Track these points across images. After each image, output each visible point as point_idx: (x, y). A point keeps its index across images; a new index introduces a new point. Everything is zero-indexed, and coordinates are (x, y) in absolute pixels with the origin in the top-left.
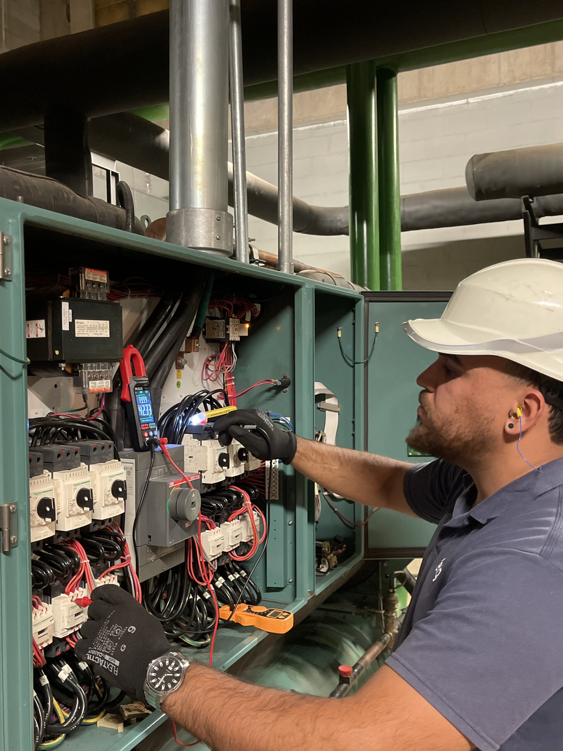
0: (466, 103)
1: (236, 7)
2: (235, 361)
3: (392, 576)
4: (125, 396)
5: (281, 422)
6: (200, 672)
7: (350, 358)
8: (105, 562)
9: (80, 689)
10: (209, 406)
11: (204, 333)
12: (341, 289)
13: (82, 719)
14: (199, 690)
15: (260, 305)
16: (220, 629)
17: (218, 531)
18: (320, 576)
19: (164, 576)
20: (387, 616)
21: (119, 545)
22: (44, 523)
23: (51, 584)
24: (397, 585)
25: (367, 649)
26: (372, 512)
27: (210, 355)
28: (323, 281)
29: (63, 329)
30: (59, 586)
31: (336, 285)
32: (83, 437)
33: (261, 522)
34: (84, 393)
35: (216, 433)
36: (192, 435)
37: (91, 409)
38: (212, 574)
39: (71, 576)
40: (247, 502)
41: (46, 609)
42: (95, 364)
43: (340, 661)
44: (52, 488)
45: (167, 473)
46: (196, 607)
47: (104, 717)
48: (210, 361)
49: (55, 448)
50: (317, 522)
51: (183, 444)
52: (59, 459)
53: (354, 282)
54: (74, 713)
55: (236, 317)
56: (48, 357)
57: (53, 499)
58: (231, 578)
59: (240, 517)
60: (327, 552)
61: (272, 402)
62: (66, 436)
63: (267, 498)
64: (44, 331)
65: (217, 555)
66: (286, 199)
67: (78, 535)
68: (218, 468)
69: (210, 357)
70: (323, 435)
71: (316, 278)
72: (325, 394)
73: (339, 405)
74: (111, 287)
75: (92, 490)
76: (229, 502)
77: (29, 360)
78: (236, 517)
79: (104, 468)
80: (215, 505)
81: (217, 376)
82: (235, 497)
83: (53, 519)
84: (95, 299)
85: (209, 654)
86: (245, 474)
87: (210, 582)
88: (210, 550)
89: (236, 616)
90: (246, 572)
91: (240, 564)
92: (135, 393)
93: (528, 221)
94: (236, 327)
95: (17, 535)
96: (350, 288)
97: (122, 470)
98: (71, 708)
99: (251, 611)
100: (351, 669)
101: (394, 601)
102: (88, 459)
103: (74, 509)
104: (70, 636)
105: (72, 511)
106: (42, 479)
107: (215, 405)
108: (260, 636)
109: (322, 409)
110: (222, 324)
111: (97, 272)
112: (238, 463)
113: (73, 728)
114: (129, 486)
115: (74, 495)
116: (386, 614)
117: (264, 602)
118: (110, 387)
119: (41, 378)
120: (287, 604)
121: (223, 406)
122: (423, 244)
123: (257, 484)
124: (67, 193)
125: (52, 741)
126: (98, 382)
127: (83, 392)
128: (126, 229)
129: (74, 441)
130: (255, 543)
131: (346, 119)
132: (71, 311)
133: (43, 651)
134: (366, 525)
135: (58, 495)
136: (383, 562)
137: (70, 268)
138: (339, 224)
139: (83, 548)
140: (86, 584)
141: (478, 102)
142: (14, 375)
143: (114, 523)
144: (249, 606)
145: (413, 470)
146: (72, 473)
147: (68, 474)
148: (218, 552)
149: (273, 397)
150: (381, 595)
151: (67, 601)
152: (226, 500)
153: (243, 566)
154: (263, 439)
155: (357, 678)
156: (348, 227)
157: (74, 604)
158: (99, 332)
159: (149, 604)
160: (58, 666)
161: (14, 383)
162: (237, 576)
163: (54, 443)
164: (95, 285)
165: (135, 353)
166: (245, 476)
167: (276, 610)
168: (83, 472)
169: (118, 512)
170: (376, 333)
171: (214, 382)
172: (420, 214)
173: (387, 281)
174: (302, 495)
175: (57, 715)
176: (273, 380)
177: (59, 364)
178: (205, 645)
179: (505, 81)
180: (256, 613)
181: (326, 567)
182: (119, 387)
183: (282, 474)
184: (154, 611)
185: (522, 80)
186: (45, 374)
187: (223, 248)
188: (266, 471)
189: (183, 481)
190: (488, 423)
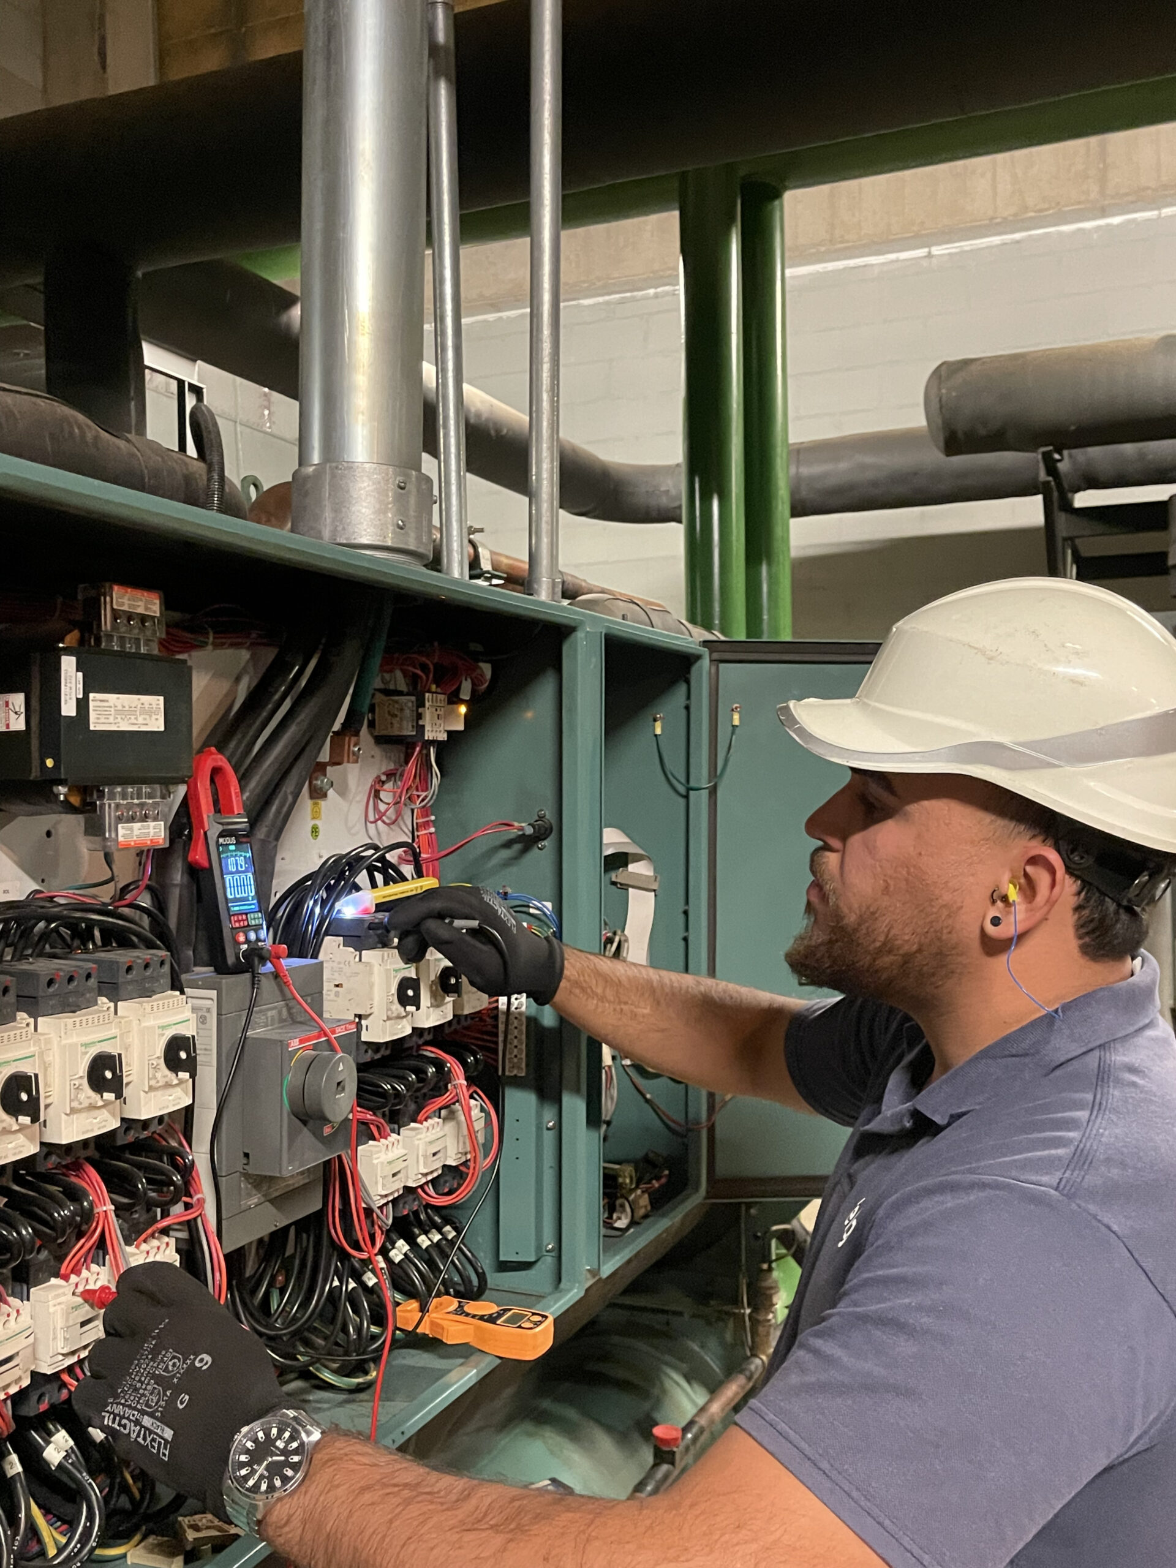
0: (925, 257)
1: (446, 48)
2: (436, 782)
3: (768, 1235)
4: (198, 856)
5: (532, 911)
6: (342, 1452)
7: (679, 778)
8: (148, 1210)
9: (90, 1484)
10: (379, 877)
11: (372, 724)
12: (668, 636)
13: (93, 1549)
14: (339, 1490)
15: (489, 666)
16: (396, 1352)
17: (396, 1143)
18: (612, 1236)
19: (278, 1237)
20: (757, 1320)
21: (179, 1173)
22: (15, 1127)
23: (28, 1258)
24: (777, 1254)
25: (713, 1388)
26: (725, 1103)
27: (384, 770)
28: (624, 617)
29: (64, 713)
30: (46, 1261)
31: (653, 627)
32: (106, 942)
33: (488, 1123)
34: (107, 850)
35: (392, 933)
36: (341, 938)
37: (121, 885)
38: (382, 1234)
39: (73, 1240)
40: (457, 1082)
41: (18, 1311)
42: (133, 788)
43: (657, 1416)
44: (35, 1052)
45: (285, 1020)
46: (345, 1304)
47: (143, 1544)
48: (383, 783)
49: (43, 967)
50: (608, 1123)
51: (321, 957)
52: (51, 990)
53: (692, 621)
54: (77, 1536)
55: (439, 690)
56: (30, 773)
57: (36, 1076)
58: (423, 1241)
59: (443, 1112)
60: (628, 1186)
61: (514, 869)
62: (68, 939)
63: (500, 1073)
64: (23, 716)
65: (392, 1193)
66: (545, 446)
67: (91, 1152)
68: (397, 1009)
69: (384, 773)
70: (623, 939)
71: (610, 612)
72: (626, 854)
73: (656, 877)
74: (168, 626)
75: (120, 1055)
76: (419, 1080)
78: (435, 1112)
79: (148, 1009)
80: (389, 1087)
81: (399, 814)
82: (431, 1070)
83: (35, 1118)
84: (133, 651)
85: (371, 1404)
86: (455, 1022)
87: (376, 1250)
88: (376, 1183)
89: (433, 1324)
90: (455, 1229)
91: (444, 1212)
92: (218, 849)
93: (1051, 497)
94: (438, 712)
96: (682, 633)
97: (188, 1014)
98: (69, 1523)
99: (464, 1312)
100: (680, 1435)
101: (771, 1288)
102: (113, 990)
103: (82, 1096)
104: (70, 1369)
105: (79, 1100)
106: (12, 1033)
107: (392, 875)
108: (483, 1365)
109: (621, 884)
110: (410, 704)
111: (138, 593)
112: (439, 998)
113: (74, 1567)
114: (203, 1047)
115: (83, 1068)
116: (754, 1315)
117: (494, 1293)
118: (163, 836)
119: (15, 816)
120: (541, 1297)
121: (409, 877)
122: (839, 544)
123: (479, 1043)
124: (80, 427)
126: (137, 826)
127: (104, 847)
128: (205, 505)
129: (86, 951)
130: (474, 1168)
131: (678, 284)
132: (80, 674)
133: (9, 1402)
134: (711, 1130)
135: (46, 1067)
136: (749, 1206)
137: (82, 586)
138: (664, 500)
139: (100, 1180)
140: (107, 1257)
141: (950, 254)
143: (170, 1125)
144: (460, 1302)
146: (78, 1020)
147: (70, 1022)
148: (395, 1187)
149: (515, 858)
150: (744, 1277)
151: (64, 1294)
152: (414, 1077)
153: (448, 1216)
154: (494, 951)
155: (692, 1451)
156: (680, 507)
157: (80, 1300)
158: (140, 721)
159: (245, 1297)
160: (44, 1435)
162: (437, 1237)
163: (41, 954)
164: (133, 620)
165: (220, 763)
166: (455, 1026)
167: (516, 1310)
168: (101, 1018)
169: (179, 1103)
170: (733, 726)
171: (392, 826)
172: (832, 482)
173: (761, 620)
174: (575, 1066)
175: (40, 1541)
176: (516, 824)
177: (55, 789)
178: (365, 1386)
179: (1006, 214)
180: (474, 1316)
181: (626, 1218)
182: (186, 835)
183: (532, 1025)
184: (256, 1314)
185: (1040, 211)
186: (25, 807)
187: (412, 547)
188: (500, 1015)
189: (319, 1037)
190: (949, 916)
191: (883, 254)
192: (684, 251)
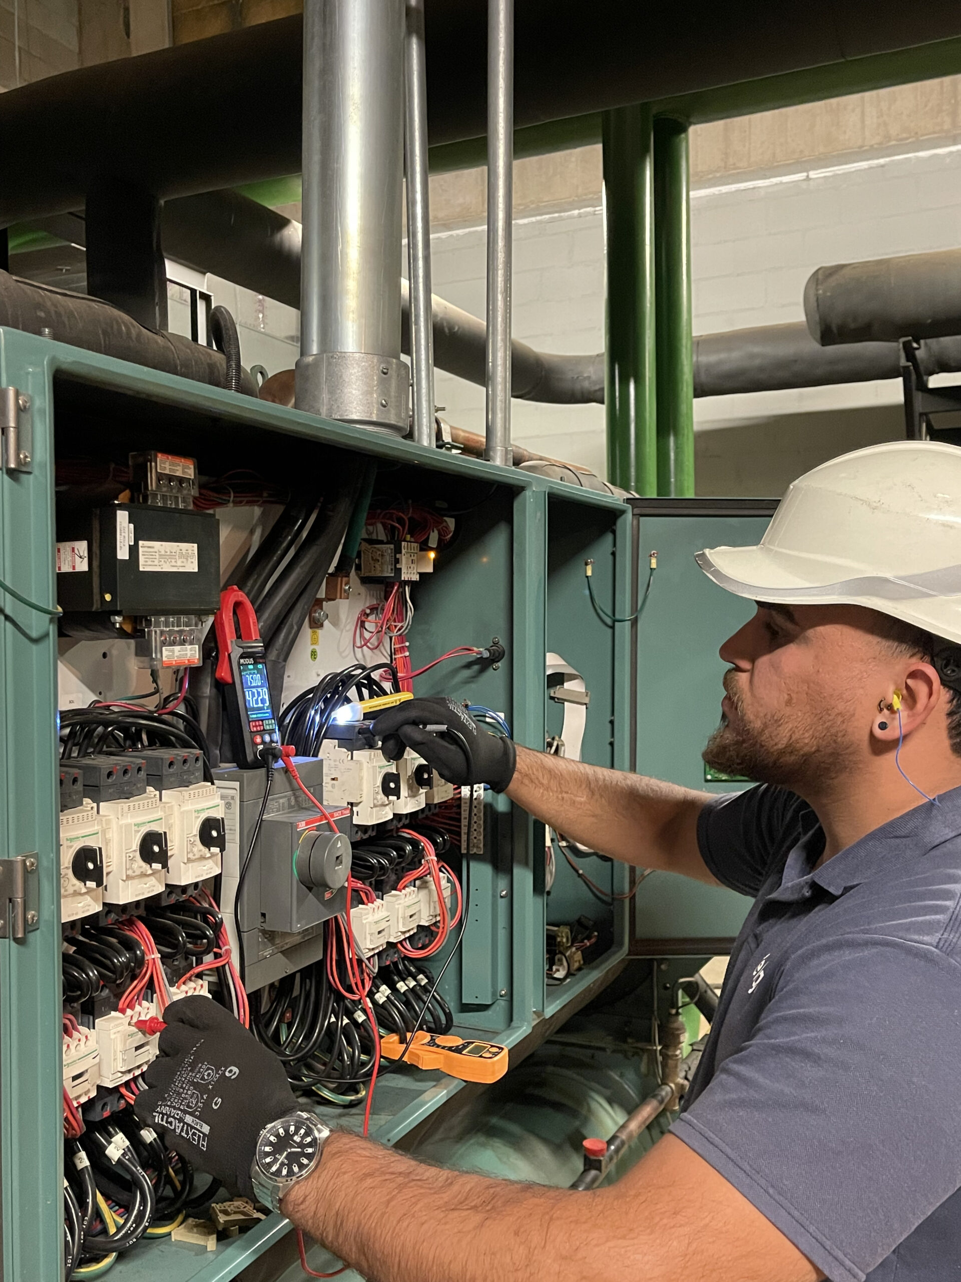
0: (804, 180)
1: (417, 9)
2: (410, 614)
3: (675, 986)
4: (223, 673)
5: (488, 720)
6: (347, 1146)
7: (606, 612)
8: (187, 959)
9: (143, 1176)
10: (365, 692)
11: (358, 568)
12: (593, 493)
13: (146, 1228)
14: (346, 1176)
15: (453, 520)
16: (382, 1075)
17: (381, 907)
18: (553, 985)
19: (287, 982)
20: (668, 1055)
21: (211, 929)
22: (84, 890)
23: (94, 995)
24: (683, 1002)
25: (631, 1110)
26: (643, 877)
27: (368, 605)
28: (561, 481)
29: (119, 557)
30: (109, 997)
31: (583, 487)
32: (151, 743)
33: (454, 891)
34: (154, 668)
35: (377, 738)
36: (337, 741)
37: (164, 696)
38: (370, 979)
39: (128, 981)
40: (429, 858)
41: (86, 1037)
42: (173, 618)
43: (585, 1132)
44: (98, 830)
45: (293, 807)
46: (341, 1037)
47: (184, 1225)
48: (368, 615)
49: (103, 762)
50: (549, 893)
51: (321, 755)
52: (110, 780)
53: (613, 483)
54: (133, 1218)
55: (412, 540)
56: (92, 605)
57: (100, 849)
58: (402, 986)
59: (418, 883)
60: (565, 944)
61: (473, 686)
62: (121, 741)
63: (464, 851)
64: (86, 560)
65: (377, 947)
66: (499, 338)
67: (142, 912)
68: (381, 799)
69: (368, 608)
70: (560, 743)
71: (549, 475)
72: (563, 674)
73: (587, 693)
74: (200, 487)
75: (165, 833)
76: (399, 856)
77: (60, 609)
78: (411, 882)
79: (187, 797)
80: (375, 861)
81: (380, 642)
82: (409, 848)
83: (100, 883)
84: (173, 507)
85: (363, 1117)
86: (427, 809)
87: (366, 993)
88: (365, 938)
89: (414, 1054)
90: (427, 977)
91: (419, 964)
92: (240, 668)
93: (910, 379)
94: (412, 558)
95: (39, 911)
96: (606, 492)
97: (218, 801)
98: (126, 1208)
99: (436, 1044)
100: (605, 1146)
101: (678, 1029)
102: (158, 781)
103: (135, 866)
104: (127, 1084)
105: (132, 869)
106: (80, 815)
107: (376, 691)
108: (451, 1087)
109: (558, 699)
110: (389, 551)
111: (176, 460)
112: (415, 790)
113: (131, 1242)
114: (229, 828)
115: (136, 842)
116: (664, 1051)
117: (458, 1029)
118: (197, 657)
119: (79, 641)
120: (496, 1033)
121: (389, 693)
122: (730, 420)
123: (447, 827)
124: (126, 325)
125: (94, 1264)
126: (177, 648)
127: (151, 667)
128: (227, 387)
129: (136, 749)
130: (443, 927)
131: (601, 205)
132: (132, 526)
133: (80, 1109)
134: (633, 899)
135: (107, 842)
136: (660, 962)
137: (131, 454)
138: (586, 384)
139: (149, 934)
140: (155, 995)
141: (825, 177)
142: (34, 634)
143: (202, 890)
144: (432, 1036)
145: (714, 804)
146: (132, 804)
147: (125, 806)
148: (380, 943)
149: (474, 677)
150: (656, 1020)
151: (122, 1024)
152: (395, 853)
153: (421, 966)
154: (459, 750)
155: (615, 1161)
156: (602, 389)
157: (134, 1029)
158: (179, 563)
159: (261, 1029)
160: (106, 1136)
161: (34, 647)
162: (412, 984)
163: (101, 752)
164: (173, 482)
165: (241, 599)
166: (427, 812)
167: (478, 1043)
168: (150, 803)
169: (211, 873)
170: (651, 569)
171: (375, 651)
172: (726, 368)
173: (669, 482)
174: (524, 845)
175: (102, 1221)
176: (475, 649)
177: (112, 618)
178: (356, 1102)
179: (873, 142)
180: (444, 1048)
181: (564, 970)
182: (213, 657)
183: (489, 809)
184: (269, 1042)
185: (901, 140)
186: (88, 633)
187: (393, 421)
188: (463, 805)
189: (321, 820)
190: (843, 722)
191: (769, 178)
192: (606, 177)
